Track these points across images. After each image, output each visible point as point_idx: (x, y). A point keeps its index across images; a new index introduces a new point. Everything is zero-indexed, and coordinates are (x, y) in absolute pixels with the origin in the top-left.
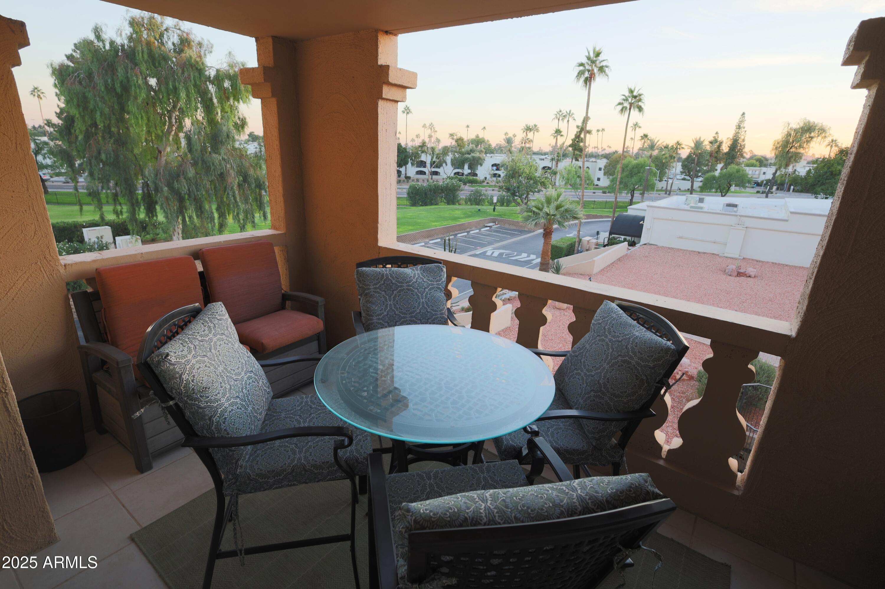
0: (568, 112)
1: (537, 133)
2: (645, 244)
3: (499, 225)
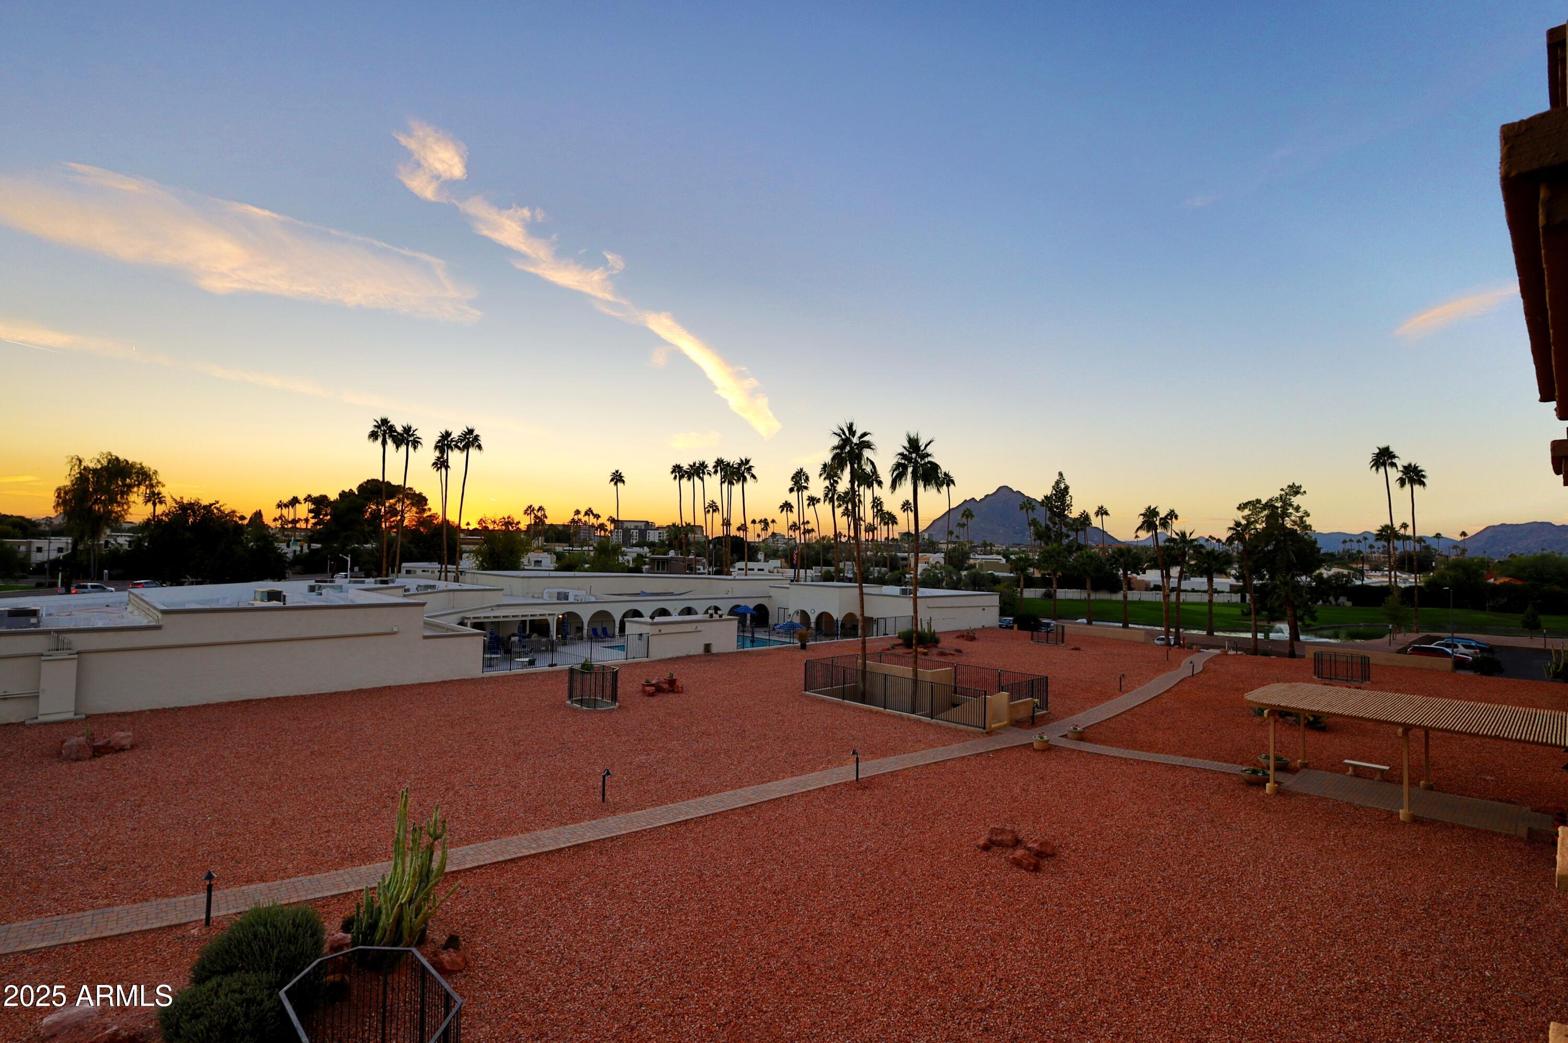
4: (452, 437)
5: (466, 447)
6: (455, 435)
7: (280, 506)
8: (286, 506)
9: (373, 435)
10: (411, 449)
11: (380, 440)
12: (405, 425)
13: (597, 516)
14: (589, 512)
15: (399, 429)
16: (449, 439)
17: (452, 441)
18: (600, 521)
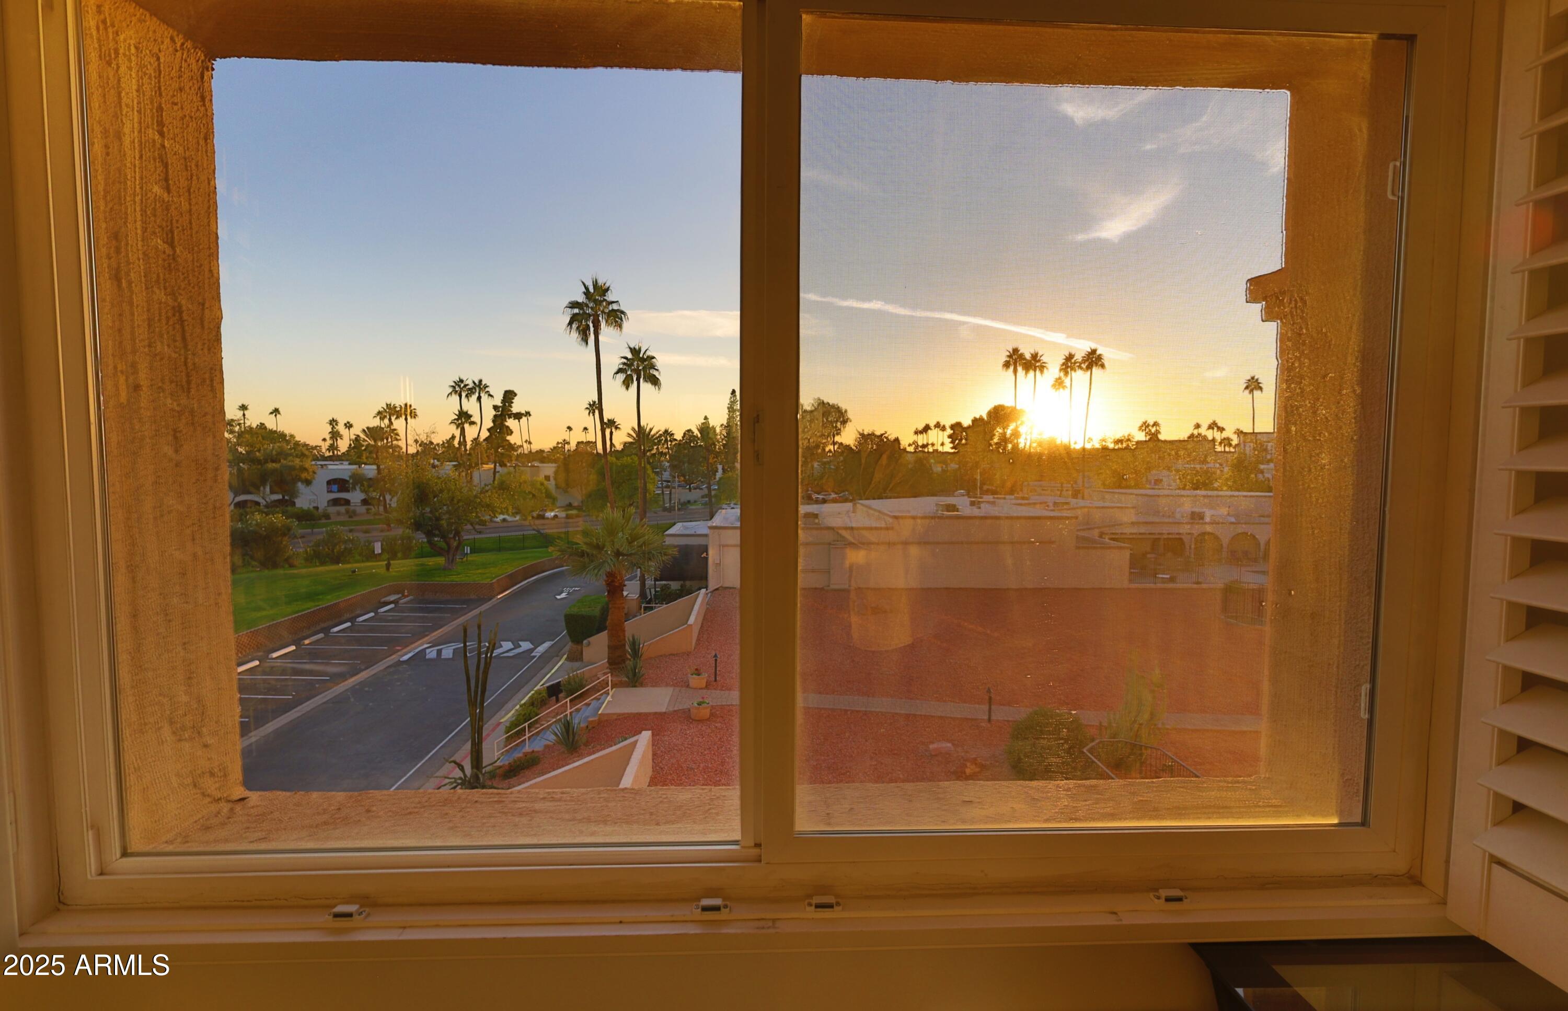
0: (477, 382)
1: (413, 420)
2: (717, 589)
3: (411, 597)
4: (1075, 359)
5: (1089, 367)
6: (1078, 357)
7: (916, 433)
8: (921, 432)
9: (1007, 365)
10: (1038, 372)
11: (1012, 368)
12: (1033, 352)
13: (1221, 429)
14: (1213, 426)
15: (1028, 356)
16: (1073, 361)
17: (1075, 363)
18: (1225, 435)
